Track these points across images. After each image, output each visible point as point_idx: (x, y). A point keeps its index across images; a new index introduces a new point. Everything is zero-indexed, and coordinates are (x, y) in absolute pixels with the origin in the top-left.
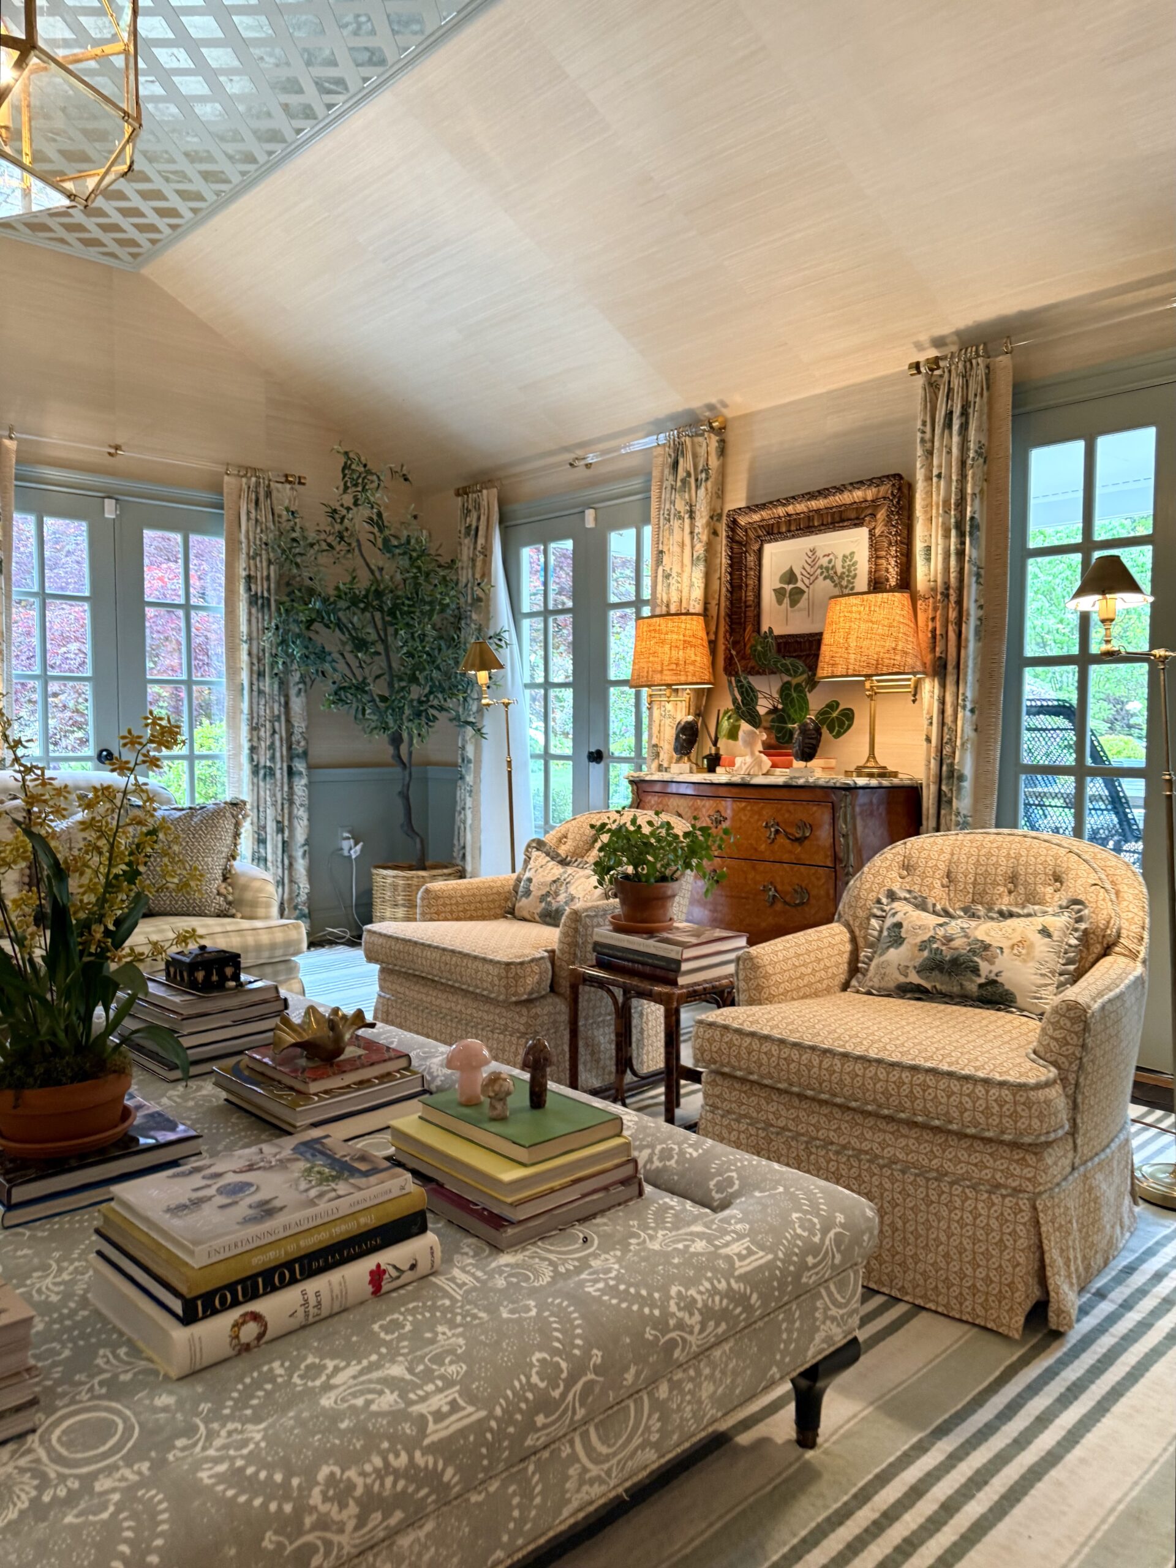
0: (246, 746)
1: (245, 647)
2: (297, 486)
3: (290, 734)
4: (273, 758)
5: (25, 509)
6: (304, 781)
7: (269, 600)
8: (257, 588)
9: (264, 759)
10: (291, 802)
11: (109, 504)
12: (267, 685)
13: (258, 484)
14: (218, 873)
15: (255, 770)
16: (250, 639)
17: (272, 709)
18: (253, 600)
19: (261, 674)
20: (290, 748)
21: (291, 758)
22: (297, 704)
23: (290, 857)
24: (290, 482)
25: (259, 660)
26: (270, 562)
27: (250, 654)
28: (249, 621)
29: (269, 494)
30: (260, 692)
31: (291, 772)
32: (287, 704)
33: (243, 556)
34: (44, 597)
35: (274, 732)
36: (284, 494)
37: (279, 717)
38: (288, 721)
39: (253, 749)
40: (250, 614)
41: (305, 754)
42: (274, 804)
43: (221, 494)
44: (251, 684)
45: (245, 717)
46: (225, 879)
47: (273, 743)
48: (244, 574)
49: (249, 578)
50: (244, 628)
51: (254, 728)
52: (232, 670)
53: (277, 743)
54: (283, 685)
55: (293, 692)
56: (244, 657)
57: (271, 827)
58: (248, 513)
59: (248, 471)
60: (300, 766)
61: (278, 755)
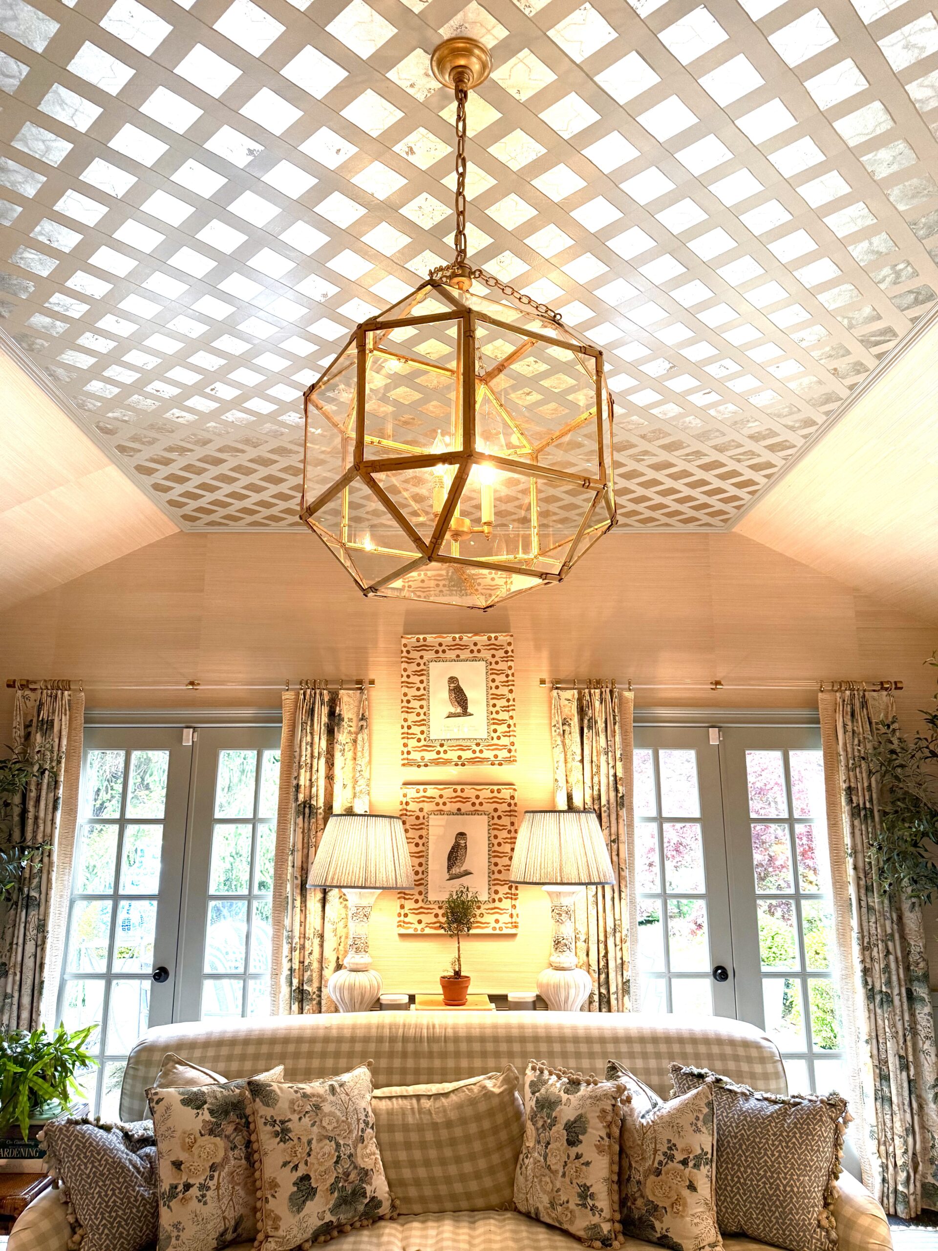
0: (858, 968)
1: (850, 861)
2: (894, 692)
3: (906, 954)
4: (889, 983)
5: (642, 745)
6: (927, 1009)
7: (872, 811)
8: (859, 799)
9: (879, 983)
10: (914, 1032)
11: (713, 733)
12: (875, 900)
13: (852, 697)
15: (871, 995)
16: (855, 853)
17: (883, 926)
18: (855, 812)
19: (869, 889)
20: (907, 969)
21: (910, 979)
22: (912, 920)
23: (919, 1097)
24: (886, 689)
25: (866, 874)
26: (870, 773)
27: (855, 868)
28: (853, 834)
29: (864, 704)
30: (870, 909)
31: (911, 997)
32: (900, 918)
33: (842, 769)
34: (660, 820)
35: (888, 953)
36: (880, 701)
37: (892, 935)
38: (903, 938)
39: (866, 971)
40: (853, 826)
41: (926, 976)
42: (895, 1036)
43: (817, 708)
44: (859, 900)
45: (855, 935)
47: (887, 966)
48: (844, 786)
49: (849, 790)
50: (848, 840)
51: (866, 948)
52: (839, 884)
53: (893, 966)
54: (893, 899)
55: (906, 906)
56: (851, 872)
57: (893, 1063)
58: (845, 726)
59: (840, 685)
60: (921, 991)
61: (894, 978)
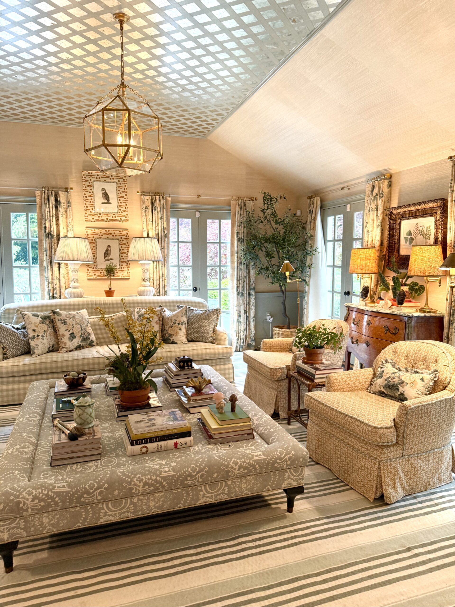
0: (236, 286)
1: (236, 255)
2: (254, 201)
3: (250, 282)
4: (244, 290)
5: (173, 217)
6: (254, 297)
7: (244, 239)
8: (240, 236)
9: (241, 290)
10: (249, 303)
11: (197, 213)
12: (242, 266)
13: (241, 202)
14: (211, 330)
15: (238, 294)
16: (238, 252)
17: (244, 274)
18: (239, 240)
19: (241, 263)
20: (249, 286)
21: (250, 289)
22: (252, 272)
23: (249, 321)
24: (253, 200)
25: (240, 259)
26: (244, 227)
27: (237, 257)
28: (238, 247)
29: (245, 205)
30: (240, 269)
31: (250, 294)
32: (249, 272)
33: (236, 226)
34: (178, 242)
35: (244, 282)
36: (250, 204)
37: (246, 277)
38: (249, 278)
39: (238, 287)
40: (238, 244)
41: (254, 288)
42: (244, 305)
43: (230, 206)
44: (238, 267)
45: (235, 277)
46: (213, 332)
47: (244, 285)
48: (236, 231)
49: (238, 233)
50: (236, 249)
51: (238, 280)
52: (232, 262)
53: (245, 285)
54: (248, 266)
55: (251, 268)
56: (236, 258)
57: (243, 312)
58: (238, 212)
59: (239, 198)
60: (253, 292)
61: (245, 289)
